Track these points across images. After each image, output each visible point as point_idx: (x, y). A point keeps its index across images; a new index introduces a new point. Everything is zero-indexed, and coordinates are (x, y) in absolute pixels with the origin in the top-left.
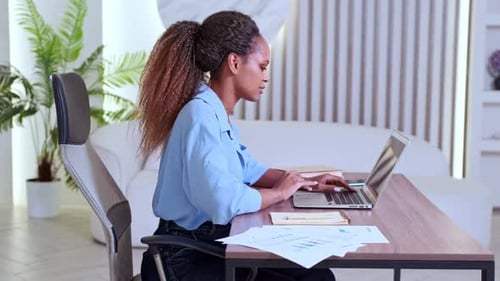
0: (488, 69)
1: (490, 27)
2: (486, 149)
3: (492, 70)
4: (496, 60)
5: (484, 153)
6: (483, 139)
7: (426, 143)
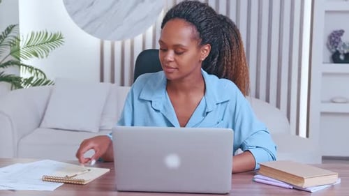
0: (327, 45)
1: (327, 12)
2: (325, 110)
3: (330, 47)
4: (333, 38)
5: (323, 114)
6: (323, 102)
7: (277, 109)
